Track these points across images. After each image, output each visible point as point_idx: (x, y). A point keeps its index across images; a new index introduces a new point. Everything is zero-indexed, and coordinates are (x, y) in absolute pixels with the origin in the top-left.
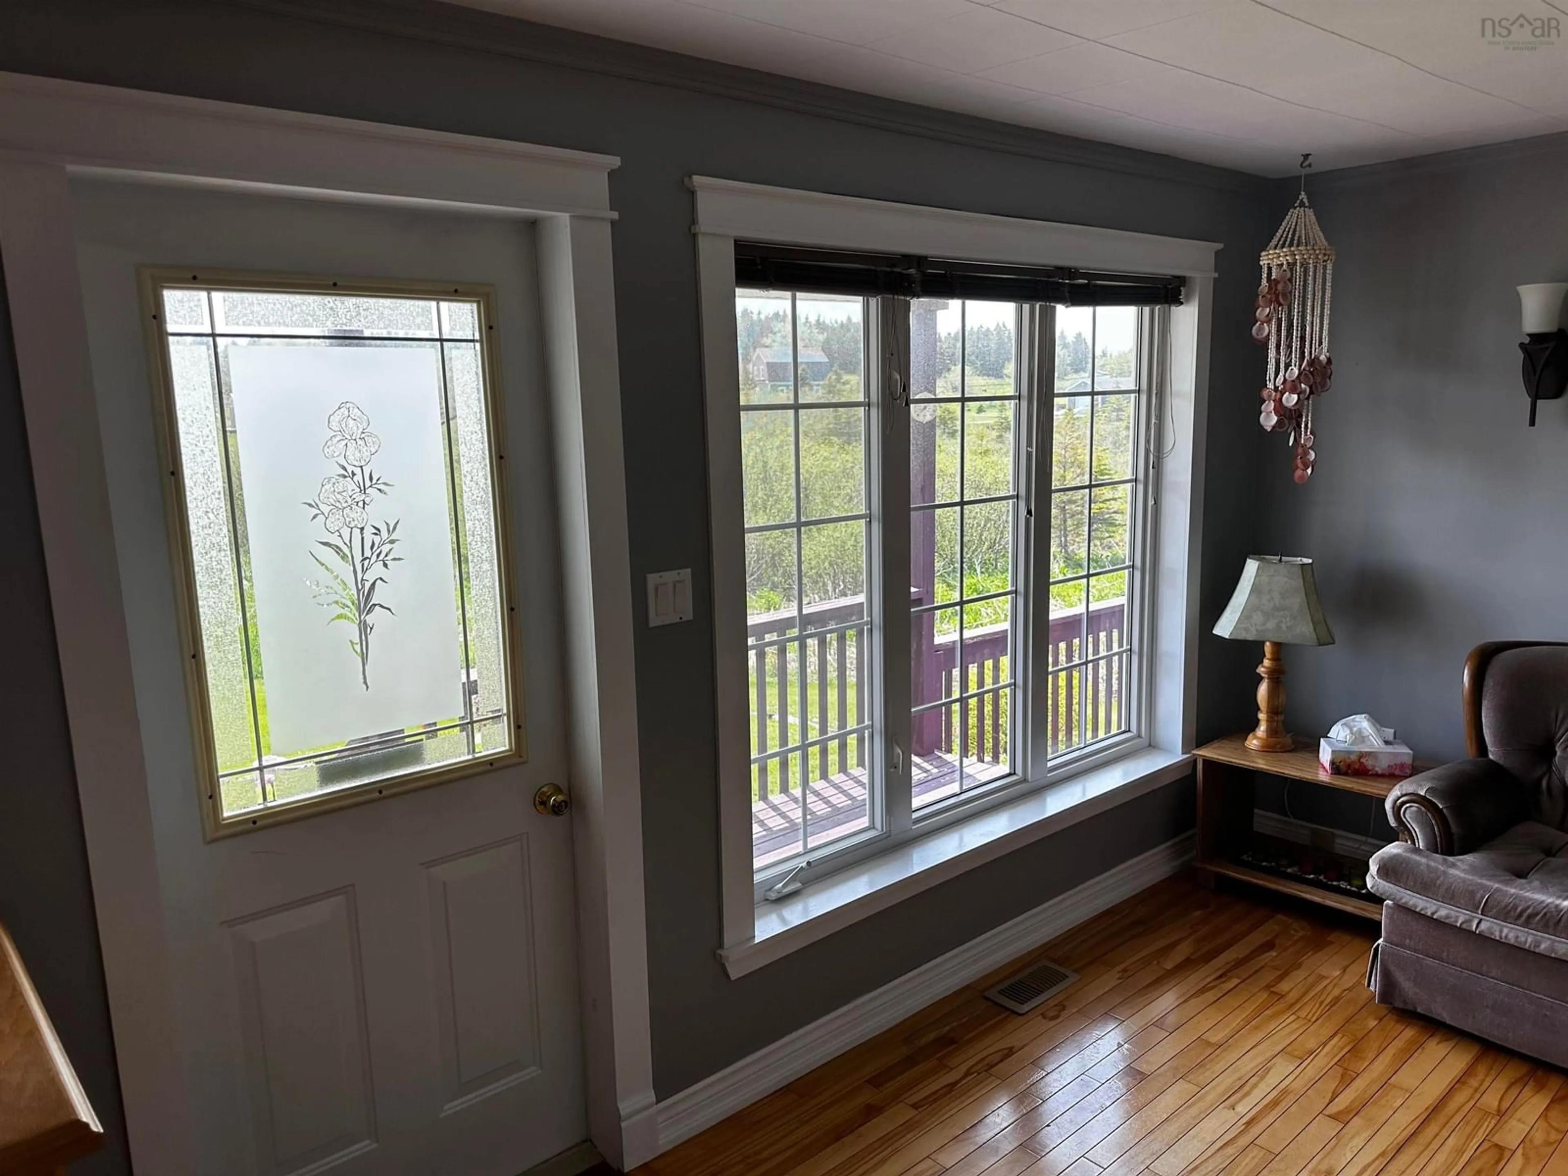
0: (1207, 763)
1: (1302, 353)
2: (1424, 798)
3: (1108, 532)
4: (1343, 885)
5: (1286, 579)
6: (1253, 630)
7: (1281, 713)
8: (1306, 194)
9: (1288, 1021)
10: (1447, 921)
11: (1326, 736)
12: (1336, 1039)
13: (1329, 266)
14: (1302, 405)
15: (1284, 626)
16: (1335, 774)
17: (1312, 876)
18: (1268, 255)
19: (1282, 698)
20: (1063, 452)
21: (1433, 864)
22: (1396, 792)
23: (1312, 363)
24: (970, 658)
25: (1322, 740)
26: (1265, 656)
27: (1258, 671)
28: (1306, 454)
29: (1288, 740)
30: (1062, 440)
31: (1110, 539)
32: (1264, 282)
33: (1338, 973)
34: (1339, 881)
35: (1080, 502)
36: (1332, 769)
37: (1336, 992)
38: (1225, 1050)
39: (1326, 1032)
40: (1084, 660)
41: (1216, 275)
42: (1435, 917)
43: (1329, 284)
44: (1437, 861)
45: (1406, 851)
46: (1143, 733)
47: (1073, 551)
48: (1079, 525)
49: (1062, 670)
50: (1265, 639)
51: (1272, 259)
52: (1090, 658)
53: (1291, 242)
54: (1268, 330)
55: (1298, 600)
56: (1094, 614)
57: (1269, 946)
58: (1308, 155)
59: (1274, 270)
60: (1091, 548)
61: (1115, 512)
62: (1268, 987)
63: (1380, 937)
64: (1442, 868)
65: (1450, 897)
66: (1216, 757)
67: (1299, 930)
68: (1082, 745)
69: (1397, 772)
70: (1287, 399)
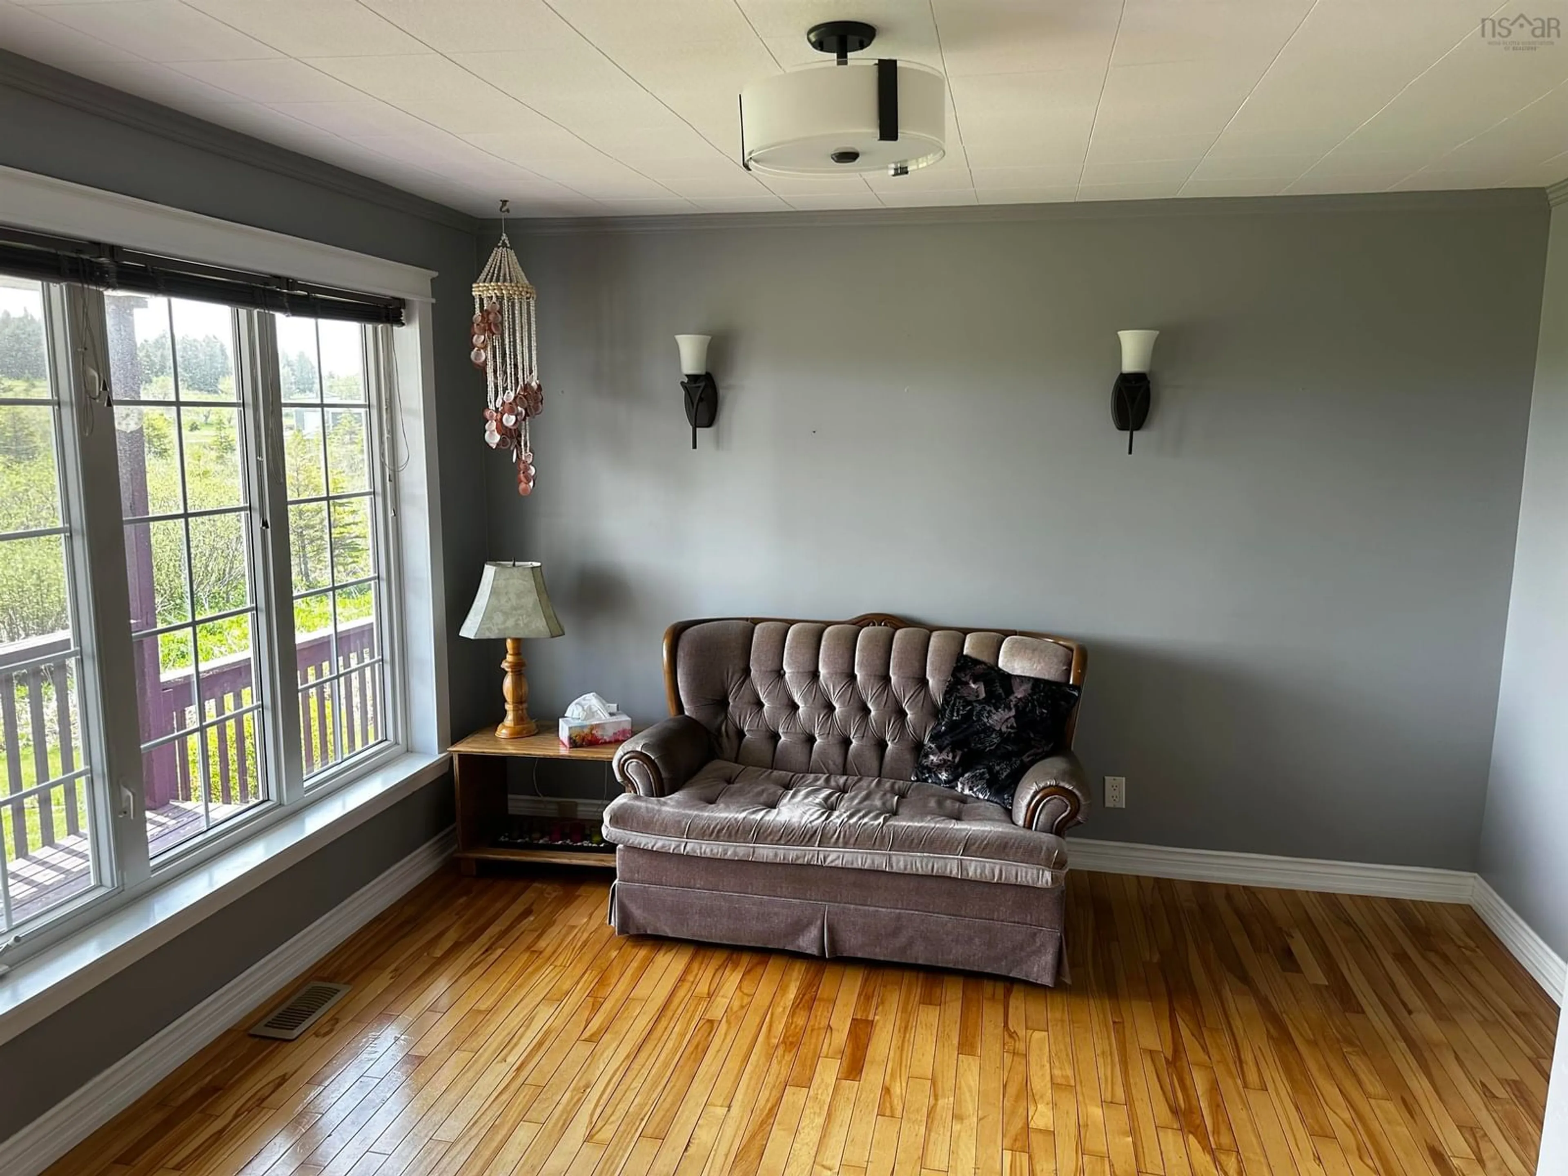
0: (463, 757)
1: (517, 379)
2: (641, 753)
3: (351, 557)
4: (586, 843)
5: (521, 581)
6: (495, 628)
7: (525, 702)
8: (507, 235)
9: (547, 972)
10: (663, 850)
11: (564, 717)
12: (589, 972)
13: (532, 303)
14: (521, 425)
15: (521, 623)
16: (573, 747)
17: (560, 842)
18: (478, 287)
19: (525, 689)
20: (295, 474)
21: (650, 806)
22: (620, 752)
23: (527, 387)
24: (208, 694)
25: (560, 720)
26: (507, 652)
27: (502, 666)
28: (527, 469)
29: (533, 725)
30: (293, 461)
31: (354, 565)
32: (478, 311)
33: (585, 920)
34: (581, 841)
35: (318, 527)
36: (570, 743)
37: (585, 935)
38: (495, 1013)
39: (578, 972)
40: (336, 674)
41: (434, 301)
42: (655, 849)
43: (533, 319)
44: (653, 803)
45: (630, 800)
46: (400, 740)
47: (315, 578)
48: (319, 551)
49: (311, 687)
50: (506, 636)
51: (483, 291)
52: (342, 671)
53: (496, 277)
54: (485, 355)
55: (531, 599)
56: (344, 635)
57: (527, 912)
58: (506, 201)
59: (485, 302)
60: (335, 575)
61: (357, 537)
62: (528, 948)
63: (616, 878)
64: (656, 807)
65: (664, 830)
66: (470, 750)
67: (552, 891)
68: (340, 761)
69: (621, 738)
70: (507, 420)
